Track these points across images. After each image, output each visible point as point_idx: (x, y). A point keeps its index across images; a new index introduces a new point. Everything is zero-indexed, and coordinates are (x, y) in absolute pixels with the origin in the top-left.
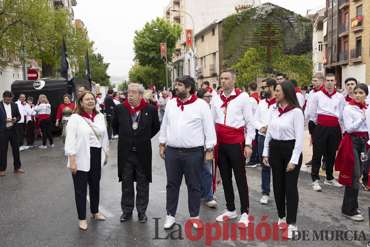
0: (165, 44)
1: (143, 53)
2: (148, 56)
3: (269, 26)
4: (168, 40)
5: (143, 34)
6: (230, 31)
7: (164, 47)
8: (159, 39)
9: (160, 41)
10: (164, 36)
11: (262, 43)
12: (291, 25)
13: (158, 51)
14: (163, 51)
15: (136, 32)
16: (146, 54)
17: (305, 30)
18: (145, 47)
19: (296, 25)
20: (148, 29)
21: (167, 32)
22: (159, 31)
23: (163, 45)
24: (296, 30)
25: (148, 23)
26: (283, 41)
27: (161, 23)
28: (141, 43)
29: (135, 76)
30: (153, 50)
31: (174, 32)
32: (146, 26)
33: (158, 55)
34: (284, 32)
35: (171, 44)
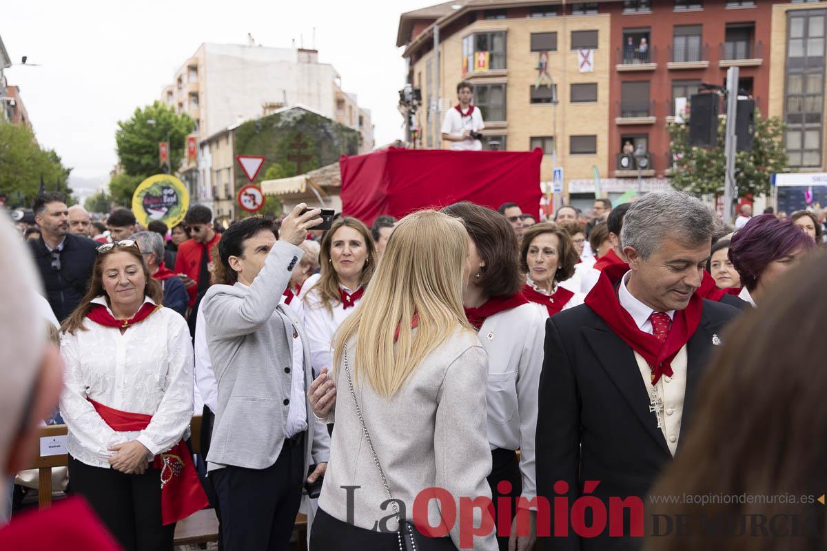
0: (167, 144)
1: (130, 157)
2: (139, 162)
3: (299, 136)
4: (172, 138)
5: (132, 126)
6: (246, 142)
7: (164, 148)
8: (156, 135)
9: (160, 139)
10: (165, 132)
11: (290, 157)
12: (328, 136)
13: (156, 155)
14: (164, 156)
15: (120, 123)
16: (136, 159)
17: (346, 143)
18: (134, 147)
19: (335, 135)
20: (141, 118)
21: (168, 126)
22: (158, 124)
23: (163, 145)
24: (336, 143)
25: (139, 110)
26: (319, 156)
27: (160, 112)
28: (128, 142)
29: (120, 188)
30: (147, 152)
31: (180, 126)
32: (136, 114)
33: (156, 160)
34: (319, 145)
35: (177, 144)
